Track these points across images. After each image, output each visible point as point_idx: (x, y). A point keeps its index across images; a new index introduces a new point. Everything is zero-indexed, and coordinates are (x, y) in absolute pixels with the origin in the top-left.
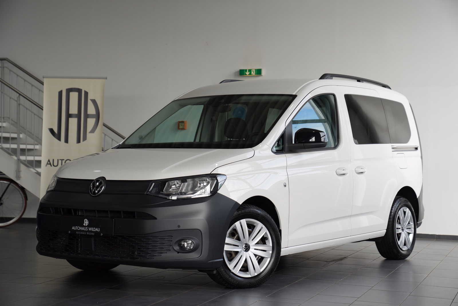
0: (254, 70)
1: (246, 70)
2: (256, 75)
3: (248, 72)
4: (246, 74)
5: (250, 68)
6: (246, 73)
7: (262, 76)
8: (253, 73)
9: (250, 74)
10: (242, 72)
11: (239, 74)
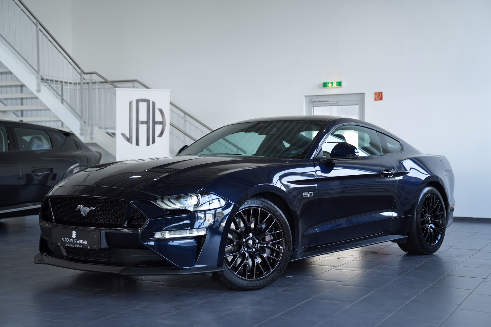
0: (336, 83)
1: (329, 83)
2: (337, 87)
4: (328, 86)
5: (332, 82)
7: (342, 87)
8: (335, 85)
9: (332, 86)
10: (325, 85)
11: (322, 85)
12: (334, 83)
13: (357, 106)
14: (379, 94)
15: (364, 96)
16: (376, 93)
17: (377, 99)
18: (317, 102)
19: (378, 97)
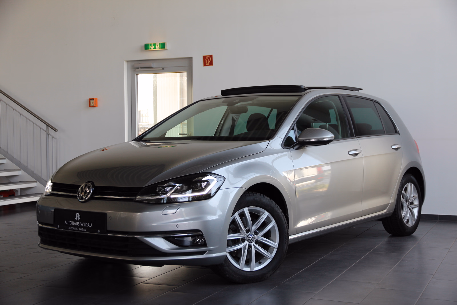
0: (159, 44)
1: (151, 45)
2: (160, 49)
3: (153, 46)
4: (151, 49)
5: (154, 43)
6: (151, 47)
7: (166, 50)
8: (158, 47)
9: (155, 48)
10: (146, 47)
11: (144, 48)
12: (157, 45)
13: (186, 73)
14: (209, 58)
15: (192, 61)
16: (204, 57)
17: (206, 64)
18: (140, 68)
19: (208, 62)
